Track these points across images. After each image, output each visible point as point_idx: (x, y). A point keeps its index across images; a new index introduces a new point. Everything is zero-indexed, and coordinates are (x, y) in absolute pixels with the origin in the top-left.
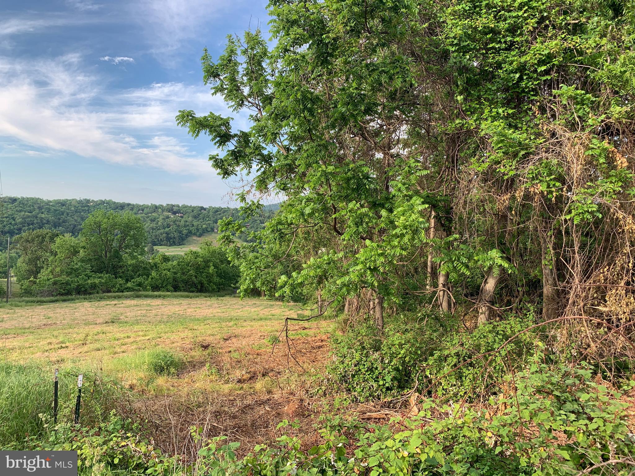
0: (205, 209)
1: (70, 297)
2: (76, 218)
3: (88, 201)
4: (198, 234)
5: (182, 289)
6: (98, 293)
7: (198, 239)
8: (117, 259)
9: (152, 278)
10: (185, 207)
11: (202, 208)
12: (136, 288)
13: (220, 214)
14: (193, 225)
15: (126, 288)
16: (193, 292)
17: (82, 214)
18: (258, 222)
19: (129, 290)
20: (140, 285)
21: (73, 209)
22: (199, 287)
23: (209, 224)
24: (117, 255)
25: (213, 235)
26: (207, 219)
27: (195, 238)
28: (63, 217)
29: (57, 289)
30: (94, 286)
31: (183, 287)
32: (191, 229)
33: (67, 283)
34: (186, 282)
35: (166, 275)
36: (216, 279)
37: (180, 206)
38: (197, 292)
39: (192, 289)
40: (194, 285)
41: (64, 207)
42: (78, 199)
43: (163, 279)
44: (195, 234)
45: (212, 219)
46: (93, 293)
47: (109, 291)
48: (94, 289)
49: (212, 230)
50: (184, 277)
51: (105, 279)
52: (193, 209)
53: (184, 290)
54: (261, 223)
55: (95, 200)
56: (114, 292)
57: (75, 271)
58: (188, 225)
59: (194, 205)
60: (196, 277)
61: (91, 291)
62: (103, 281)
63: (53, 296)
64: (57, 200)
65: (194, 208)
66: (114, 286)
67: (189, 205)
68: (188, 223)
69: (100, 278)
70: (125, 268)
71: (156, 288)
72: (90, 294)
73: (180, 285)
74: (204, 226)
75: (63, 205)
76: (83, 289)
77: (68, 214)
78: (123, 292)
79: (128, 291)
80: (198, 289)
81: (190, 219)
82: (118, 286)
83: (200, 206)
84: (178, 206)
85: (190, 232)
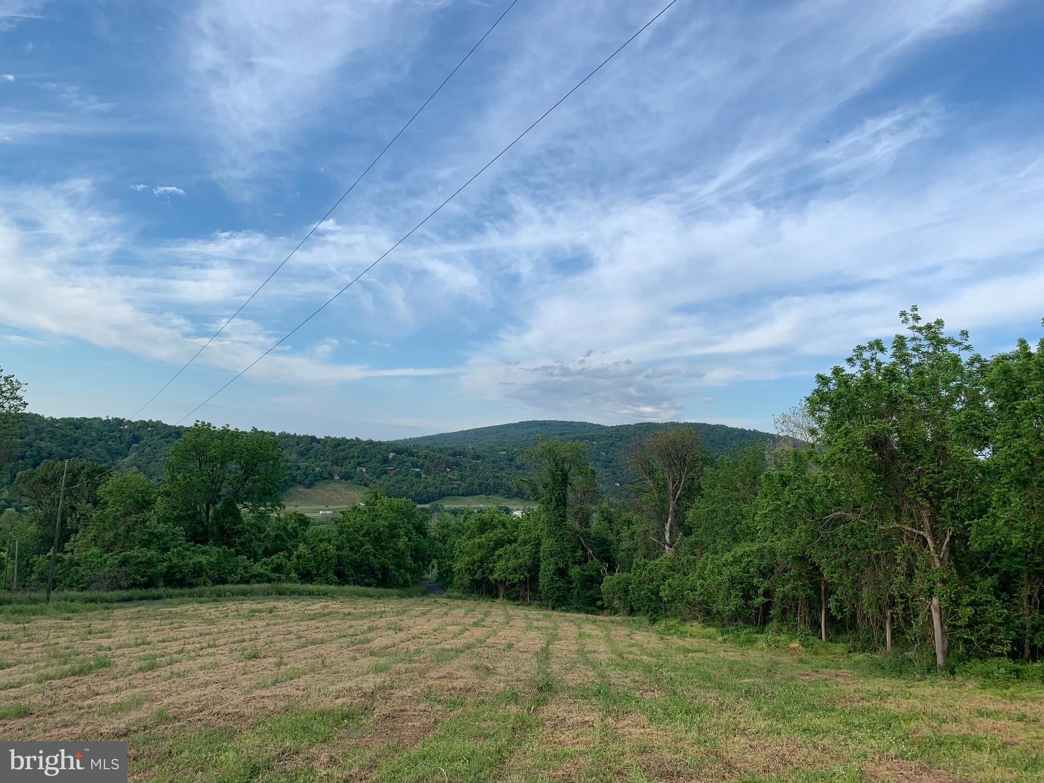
0: (319, 441)
1: (153, 592)
2: (98, 450)
3: (120, 422)
4: (307, 482)
5: (351, 579)
6: (204, 584)
7: (307, 490)
8: (230, 518)
9: (299, 557)
10: (284, 436)
11: (313, 439)
12: (274, 575)
13: (343, 450)
14: (299, 468)
15: (256, 576)
16: (369, 585)
17: (110, 443)
18: (409, 464)
19: (260, 578)
20: (278, 569)
21: (94, 434)
22: (380, 576)
23: (325, 466)
24: (231, 511)
25: (333, 485)
26: (322, 458)
27: (301, 489)
28: (77, 447)
29: (128, 575)
30: (198, 571)
31: (352, 576)
32: (295, 473)
33: (149, 563)
34: (357, 566)
35: (326, 551)
36: (409, 561)
37: (277, 434)
38: (377, 586)
39: (367, 580)
40: (372, 571)
41: (79, 431)
42: (104, 419)
43: (320, 559)
44: (301, 483)
45: (330, 458)
46: (197, 585)
47: (224, 582)
48: (199, 576)
49: (331, 476)
50: (355, 557)
51: (216, 556)
52: (298, 440)
53: (354, 581)
54: (414, 467)
55: (133, 421)
56: (232, 582)
57: (158, 539)
58: (290, 468)
59: (301, 433)
60: (374, 555)
61: (193, 581)
62: (212, 560)
63: (120, 587)
64: (68, 419)
65: (300, 438)
66: (232, 571)
67: (292, 434)
68: (289, 464)
69: (204, 553)
70: (247, 535)
71: (306, 576)
72: (191, 585)
73: (346, 572)
74: (317, 469)
75: (77, 428)
76: (178, 576)
77: (85, 443)
78: (248, 582)
79: (258, 582)
80: (377, 579)
81: (294, 456)
82: (241, 570)
83: (310, 435)
84: (273, 434)
85: (294, 479)
